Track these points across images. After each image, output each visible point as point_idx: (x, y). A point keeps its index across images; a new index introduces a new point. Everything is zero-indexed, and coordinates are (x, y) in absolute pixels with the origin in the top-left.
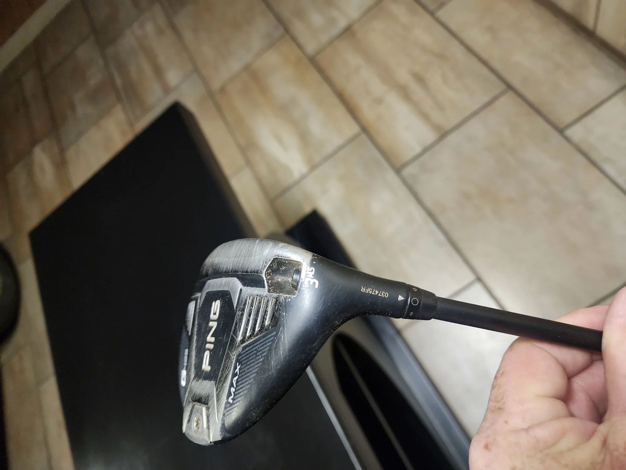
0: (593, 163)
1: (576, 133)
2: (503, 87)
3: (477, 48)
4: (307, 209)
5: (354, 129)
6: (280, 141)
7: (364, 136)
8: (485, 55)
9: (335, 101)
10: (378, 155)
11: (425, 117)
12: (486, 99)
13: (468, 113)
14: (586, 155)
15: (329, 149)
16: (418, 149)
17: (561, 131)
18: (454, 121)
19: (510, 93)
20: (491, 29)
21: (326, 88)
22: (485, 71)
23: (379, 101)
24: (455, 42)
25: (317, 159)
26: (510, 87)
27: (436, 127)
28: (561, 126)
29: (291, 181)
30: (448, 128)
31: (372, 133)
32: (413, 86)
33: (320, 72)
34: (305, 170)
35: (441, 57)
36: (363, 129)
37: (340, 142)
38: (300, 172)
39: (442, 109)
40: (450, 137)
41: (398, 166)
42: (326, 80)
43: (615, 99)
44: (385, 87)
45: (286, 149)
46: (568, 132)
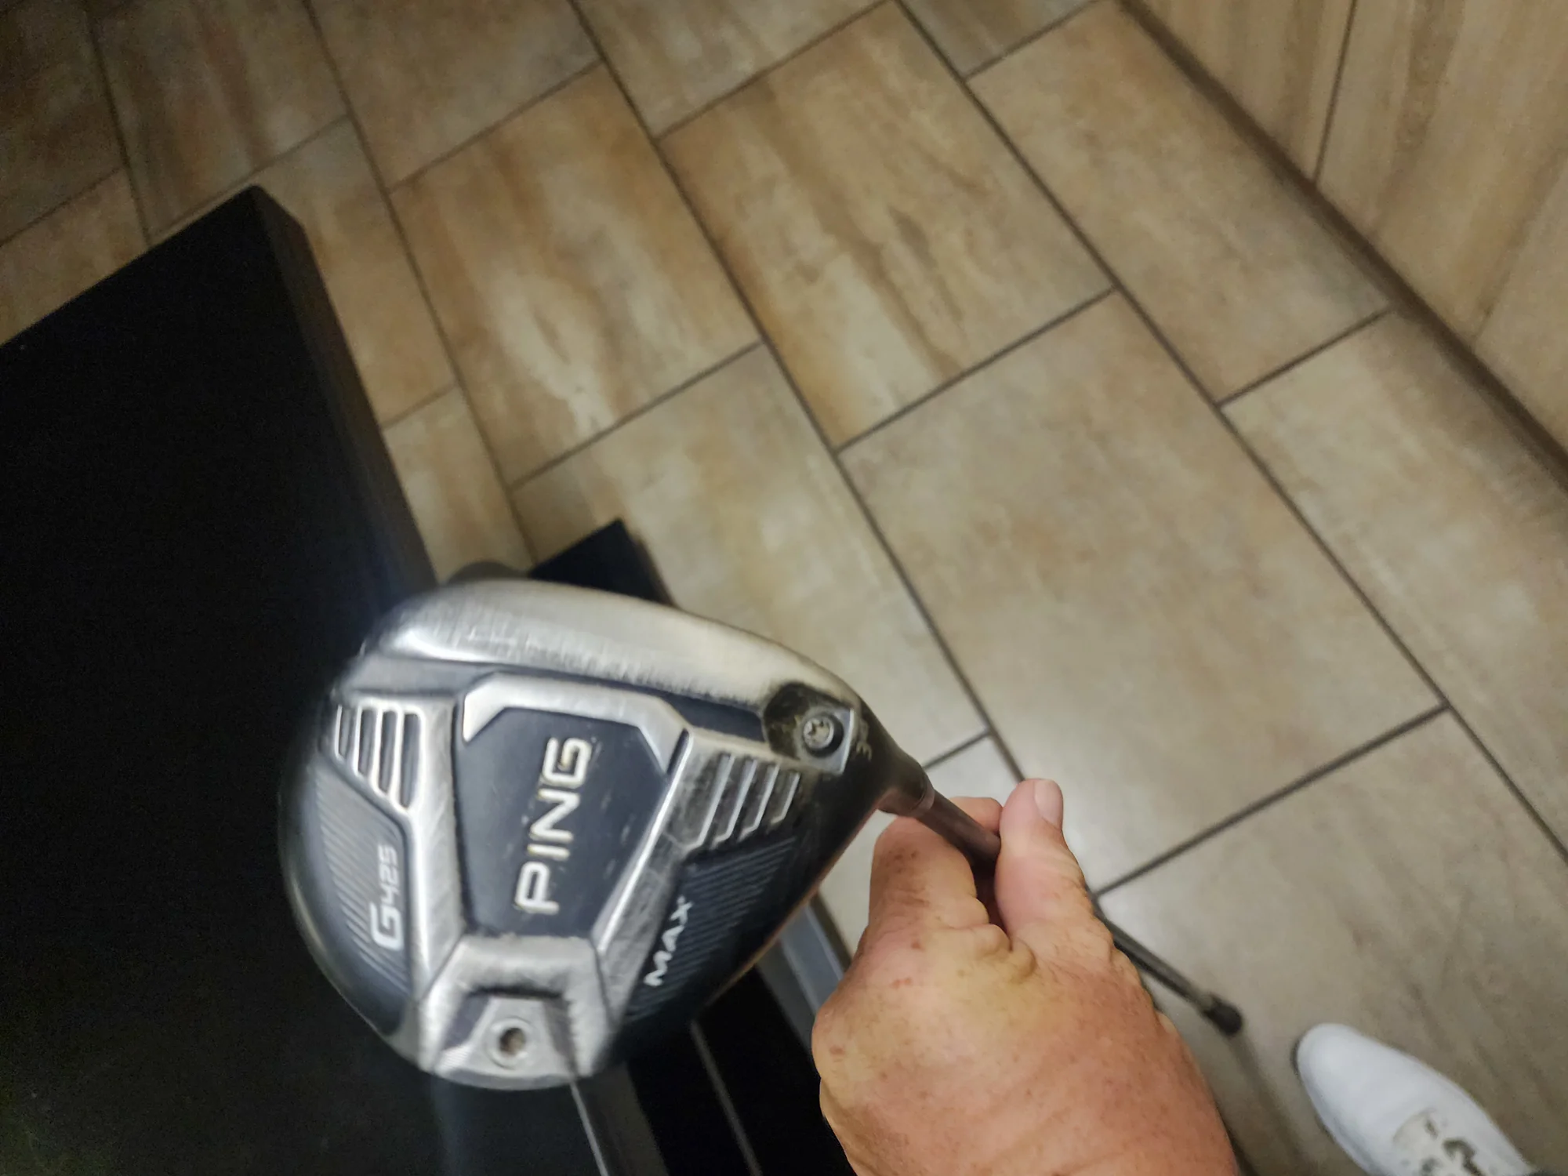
0: (1277, 487)
1: (1247, 413)
2: (1105, 284)
3: (1055, 184)
4: (602, 520)
5: (750, 335)
6: (551, 335)
7: (763, 351)
9: (706, 256)
10: (793, 407)
11: (916, 329)
12: (1063, 307)
13: (1016, 335)
14: (1262, 467)
15: (675, 376)
16: (890, 407)
17: (1217, 406)
18: (984, 353)
19: (1117, 297)
20: (1091, 139)
22: (1067, 236)
23: (810, 274)
24: (1007, 157)
25: (643, 397)
26: (1117, 285)
27: (938, 358)
28: (1219, 396)
29: (569, 443)
30: (966, 363)
31: (785, 349)
32: (898, 250)
33: (675, 176)
34: (607, 420)
35: (971, 187)
36: (765, 337)
37: (707, 361)
38: (594, 421)
39: (957, 314)
40: (966, 384)
41: (836, 441)
42: (688, 198)
43: (1342, 347)
44: (830, 242)
45: (564, 357)
46: (1230, 410)
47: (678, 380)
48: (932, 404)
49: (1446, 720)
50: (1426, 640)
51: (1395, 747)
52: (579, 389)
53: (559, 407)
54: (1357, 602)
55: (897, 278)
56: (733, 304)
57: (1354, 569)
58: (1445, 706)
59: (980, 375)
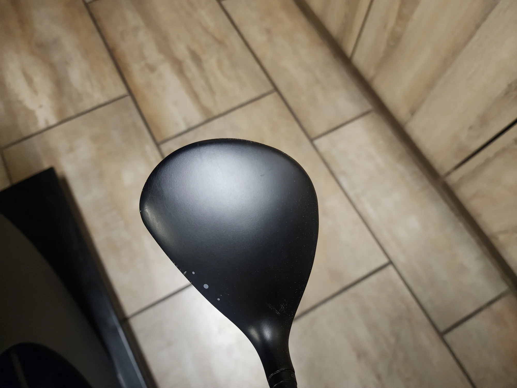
0: (333, 174)
1: (322, 143)
2: (271, 88)
3: (253, 46)
4: (46, 165)
5: (122, 91)
6: (29, 81)
7: (129, 98)
8: (259, 54)
9: (105, 55)
10: (140, 123)
11: (195, 96)
12: (255, 94)
13: (236, 104)
14: (327, 165)
15: (87, 104)
16: (183, 127)
17: (312, 140)
18: (223, 110)
19: (275, 94)
20: (268, 31)
21: (97, 37)
22: (257, 67)
23: (152, 69)
24: (235, 33)
25: (71, 112)
26: (276, 89)
27: (204, 110)
28: (313, 136)
29: (33, 130)
30: (216, 113)
31: (138, 98)
32: (189, 63)
33: (95, 21)
34: (53, 121)
35: (221, 43)
36: (130, 92)
37: (103, 100)
38: (47, 122)
39: (212, 92)
40: (216, 122)
41: (159, 140)
42: (100, 30)
43: (356, 122)
44: (161, 57)
45: (35, 92)
46: (317, 142)
47: (89, 107)
48: (201, 128)
49: (391, 268)
50: (384, 236)
51: (373, 279)
52: (41, 106)
53: (30, 114)
54: (360, 220)
55: (189, 75)
56: (116, 77)
57: (360, 208)
58: (390, 263)
59: (221, 119)
